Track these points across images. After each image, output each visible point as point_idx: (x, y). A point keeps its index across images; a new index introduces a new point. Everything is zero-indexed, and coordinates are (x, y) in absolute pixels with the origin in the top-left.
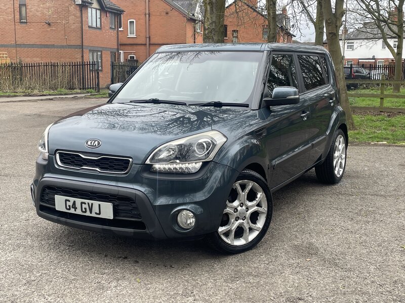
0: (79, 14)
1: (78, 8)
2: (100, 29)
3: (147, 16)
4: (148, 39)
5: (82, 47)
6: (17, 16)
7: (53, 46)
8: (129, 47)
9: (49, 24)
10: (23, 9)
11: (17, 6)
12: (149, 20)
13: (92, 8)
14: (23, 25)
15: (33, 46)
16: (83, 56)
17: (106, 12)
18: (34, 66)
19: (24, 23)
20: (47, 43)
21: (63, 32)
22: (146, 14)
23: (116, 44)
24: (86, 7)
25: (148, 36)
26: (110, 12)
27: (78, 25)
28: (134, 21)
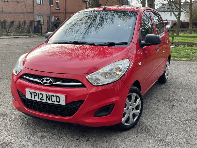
4: (65, 10)
5: (34, 13)
7: (20, 13)
8: (57, 14)
9: (18, 2)
12: (65, 2)
14: (7, 3)
15: (10, 13)
16: (34, 18)
18: (11, 22)
20: (17, 11)
21: (24, 6)
23: (50, 12)
25: (65, 9)
27: (32, 3)
28: (59, 2)
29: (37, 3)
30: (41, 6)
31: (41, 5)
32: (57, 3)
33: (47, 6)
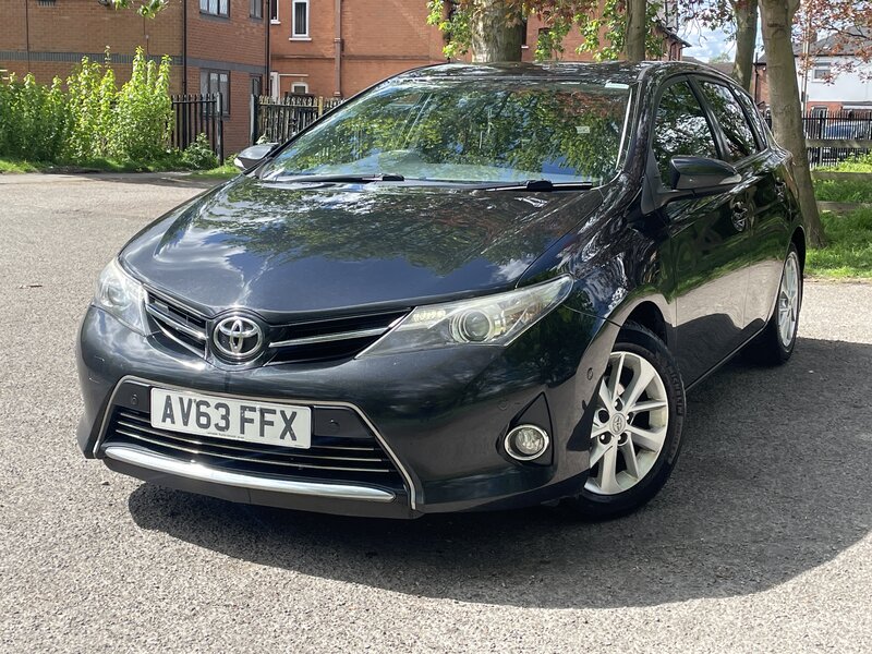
2: (227, 18)
4: (338, 47)
8: (295, 65)
16: (185, 83)
23: (263, 56)
25: (338, 38)
27: (176, 9)
30: (221, 23)
31: (219, 16)
32: (301, 7)
33: (252, 24)
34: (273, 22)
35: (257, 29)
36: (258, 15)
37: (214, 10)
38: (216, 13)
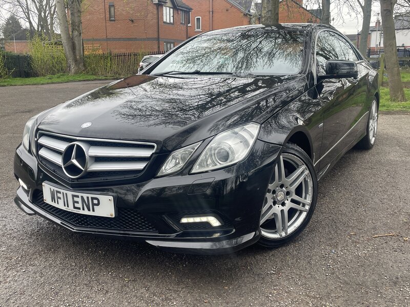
0: (155, 12)
1: (155, 7)
2: (173, 24)
3: (211, 13)
5: (158, 39)
6: (108, 16)
7: (136, 39)
9: (132, 21)
10: (112, 9)
11: (107, 7)
12: (212, 17)
13: (166, 7)
14: (112, 22)
15: (119, 39)
16: (159, 47)
17: (178, 9)
18: (121, 56)
19: (113, 20)
20: (131, 37)
21: (143, 27)
22: (210, 12)
23: (185, 37)
24: (162, 6)
26: (181, 10)
27: (156, 21)
28: (200, 17)
29: (165, 20)
30: (171, 25)
31: (170, 23)
32: (198, 19)
33: (181, 26)
34: (189, 25)
35: (184, 27)
36: (183, 23)
37: (168, 21)
38: (169, 22)
